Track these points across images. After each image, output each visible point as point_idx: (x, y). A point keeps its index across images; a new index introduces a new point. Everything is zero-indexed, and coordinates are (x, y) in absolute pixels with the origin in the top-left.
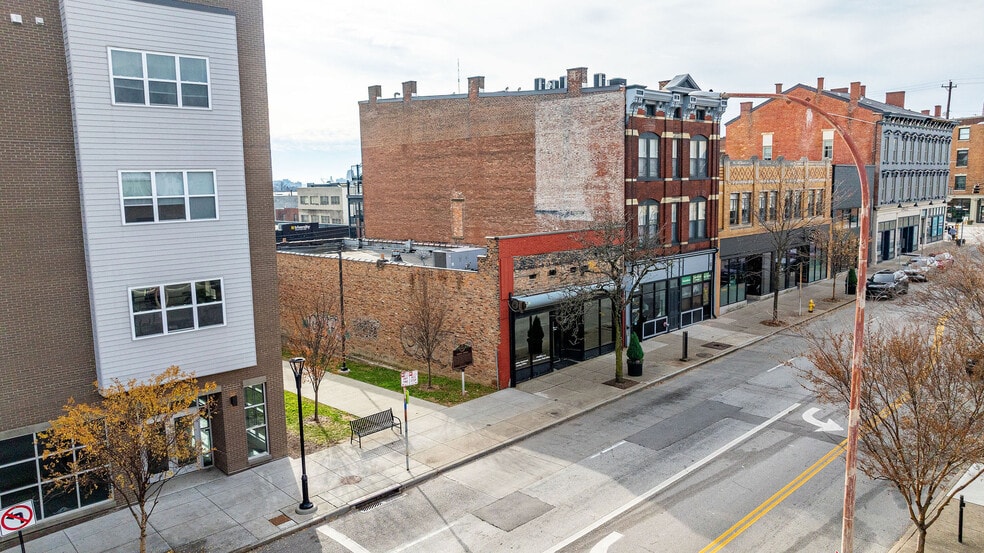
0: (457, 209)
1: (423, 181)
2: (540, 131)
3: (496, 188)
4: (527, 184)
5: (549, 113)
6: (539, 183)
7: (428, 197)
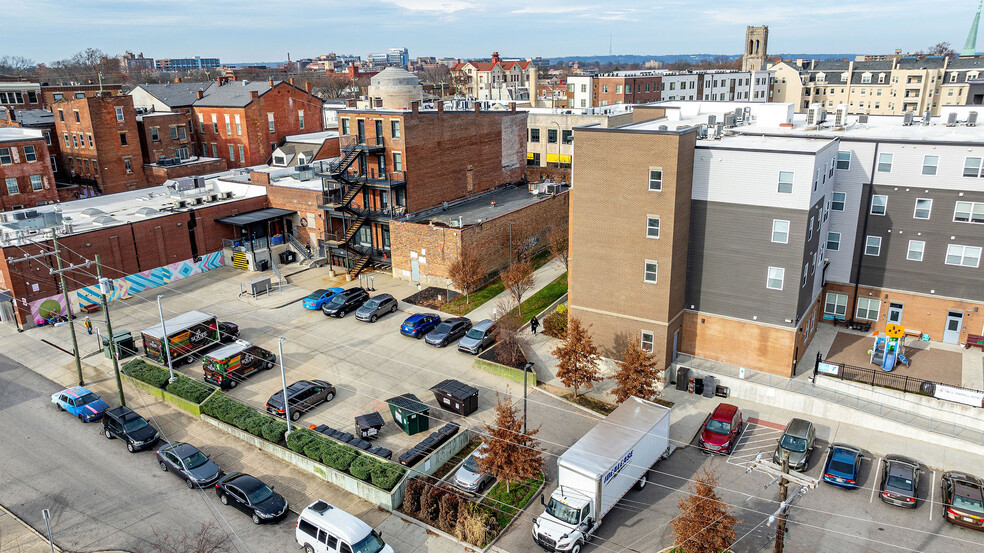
0: (469, 175)
1: (451, 162)
2: (503, 131)
3: (488, 159)
4: (499, 155)
5: (506, 120)
6: (503, 154)
7: (454, 172)
